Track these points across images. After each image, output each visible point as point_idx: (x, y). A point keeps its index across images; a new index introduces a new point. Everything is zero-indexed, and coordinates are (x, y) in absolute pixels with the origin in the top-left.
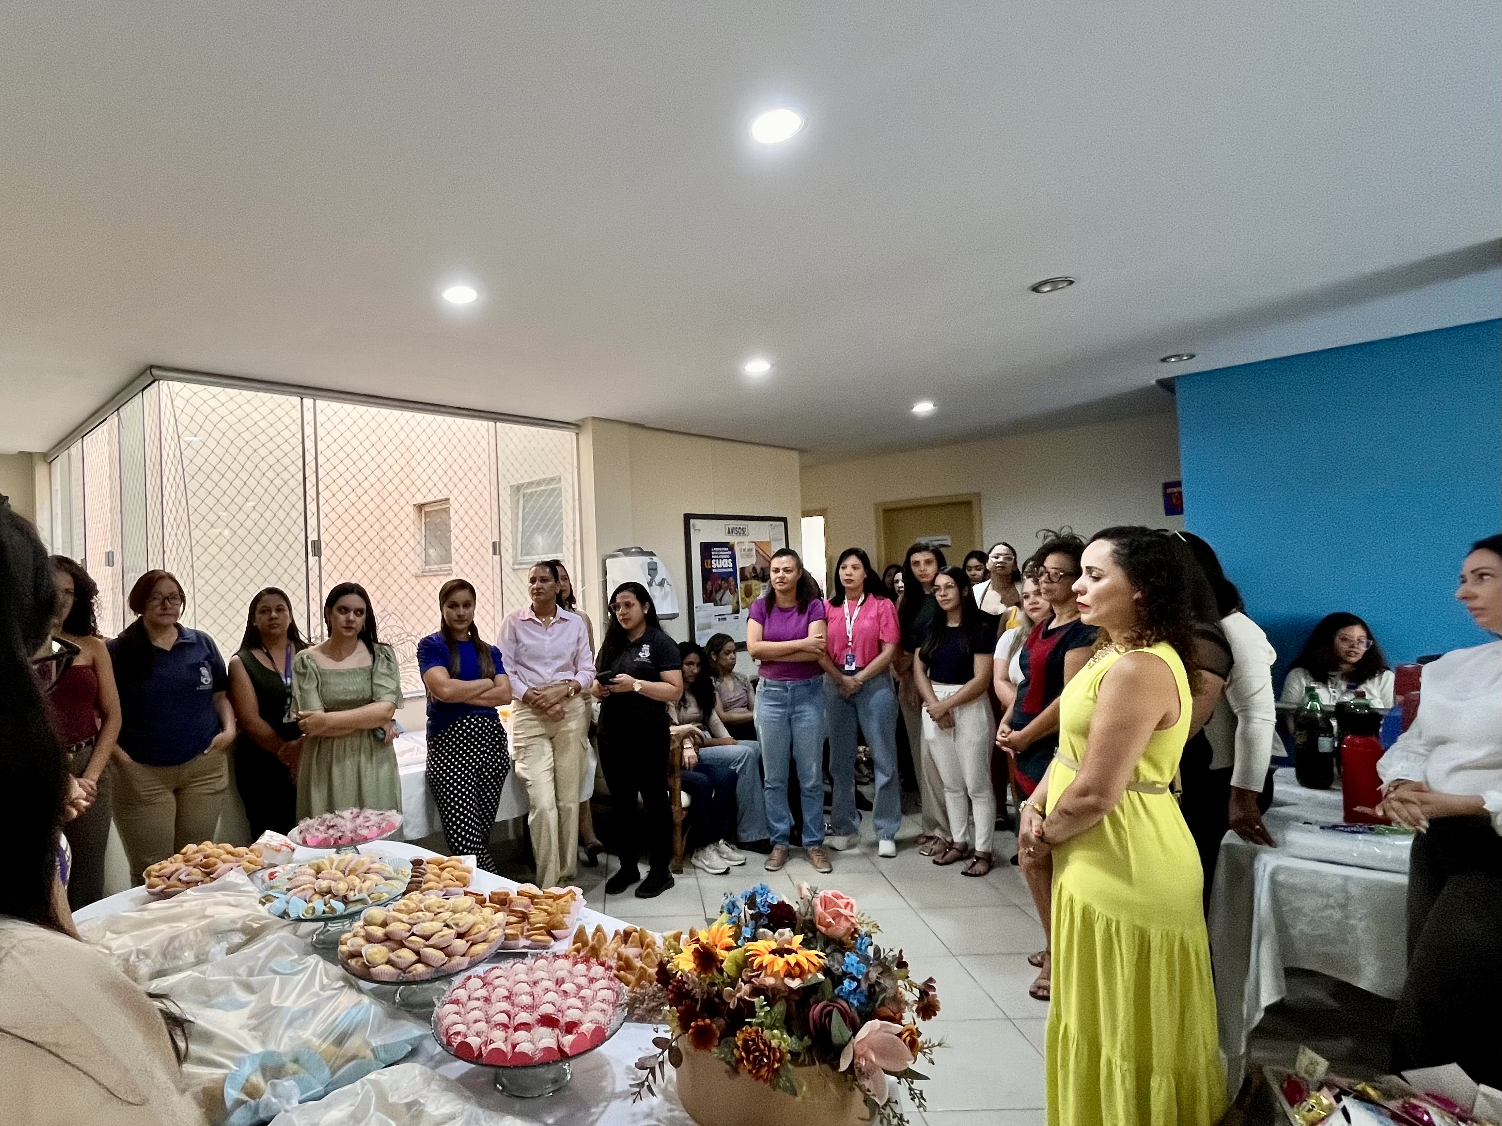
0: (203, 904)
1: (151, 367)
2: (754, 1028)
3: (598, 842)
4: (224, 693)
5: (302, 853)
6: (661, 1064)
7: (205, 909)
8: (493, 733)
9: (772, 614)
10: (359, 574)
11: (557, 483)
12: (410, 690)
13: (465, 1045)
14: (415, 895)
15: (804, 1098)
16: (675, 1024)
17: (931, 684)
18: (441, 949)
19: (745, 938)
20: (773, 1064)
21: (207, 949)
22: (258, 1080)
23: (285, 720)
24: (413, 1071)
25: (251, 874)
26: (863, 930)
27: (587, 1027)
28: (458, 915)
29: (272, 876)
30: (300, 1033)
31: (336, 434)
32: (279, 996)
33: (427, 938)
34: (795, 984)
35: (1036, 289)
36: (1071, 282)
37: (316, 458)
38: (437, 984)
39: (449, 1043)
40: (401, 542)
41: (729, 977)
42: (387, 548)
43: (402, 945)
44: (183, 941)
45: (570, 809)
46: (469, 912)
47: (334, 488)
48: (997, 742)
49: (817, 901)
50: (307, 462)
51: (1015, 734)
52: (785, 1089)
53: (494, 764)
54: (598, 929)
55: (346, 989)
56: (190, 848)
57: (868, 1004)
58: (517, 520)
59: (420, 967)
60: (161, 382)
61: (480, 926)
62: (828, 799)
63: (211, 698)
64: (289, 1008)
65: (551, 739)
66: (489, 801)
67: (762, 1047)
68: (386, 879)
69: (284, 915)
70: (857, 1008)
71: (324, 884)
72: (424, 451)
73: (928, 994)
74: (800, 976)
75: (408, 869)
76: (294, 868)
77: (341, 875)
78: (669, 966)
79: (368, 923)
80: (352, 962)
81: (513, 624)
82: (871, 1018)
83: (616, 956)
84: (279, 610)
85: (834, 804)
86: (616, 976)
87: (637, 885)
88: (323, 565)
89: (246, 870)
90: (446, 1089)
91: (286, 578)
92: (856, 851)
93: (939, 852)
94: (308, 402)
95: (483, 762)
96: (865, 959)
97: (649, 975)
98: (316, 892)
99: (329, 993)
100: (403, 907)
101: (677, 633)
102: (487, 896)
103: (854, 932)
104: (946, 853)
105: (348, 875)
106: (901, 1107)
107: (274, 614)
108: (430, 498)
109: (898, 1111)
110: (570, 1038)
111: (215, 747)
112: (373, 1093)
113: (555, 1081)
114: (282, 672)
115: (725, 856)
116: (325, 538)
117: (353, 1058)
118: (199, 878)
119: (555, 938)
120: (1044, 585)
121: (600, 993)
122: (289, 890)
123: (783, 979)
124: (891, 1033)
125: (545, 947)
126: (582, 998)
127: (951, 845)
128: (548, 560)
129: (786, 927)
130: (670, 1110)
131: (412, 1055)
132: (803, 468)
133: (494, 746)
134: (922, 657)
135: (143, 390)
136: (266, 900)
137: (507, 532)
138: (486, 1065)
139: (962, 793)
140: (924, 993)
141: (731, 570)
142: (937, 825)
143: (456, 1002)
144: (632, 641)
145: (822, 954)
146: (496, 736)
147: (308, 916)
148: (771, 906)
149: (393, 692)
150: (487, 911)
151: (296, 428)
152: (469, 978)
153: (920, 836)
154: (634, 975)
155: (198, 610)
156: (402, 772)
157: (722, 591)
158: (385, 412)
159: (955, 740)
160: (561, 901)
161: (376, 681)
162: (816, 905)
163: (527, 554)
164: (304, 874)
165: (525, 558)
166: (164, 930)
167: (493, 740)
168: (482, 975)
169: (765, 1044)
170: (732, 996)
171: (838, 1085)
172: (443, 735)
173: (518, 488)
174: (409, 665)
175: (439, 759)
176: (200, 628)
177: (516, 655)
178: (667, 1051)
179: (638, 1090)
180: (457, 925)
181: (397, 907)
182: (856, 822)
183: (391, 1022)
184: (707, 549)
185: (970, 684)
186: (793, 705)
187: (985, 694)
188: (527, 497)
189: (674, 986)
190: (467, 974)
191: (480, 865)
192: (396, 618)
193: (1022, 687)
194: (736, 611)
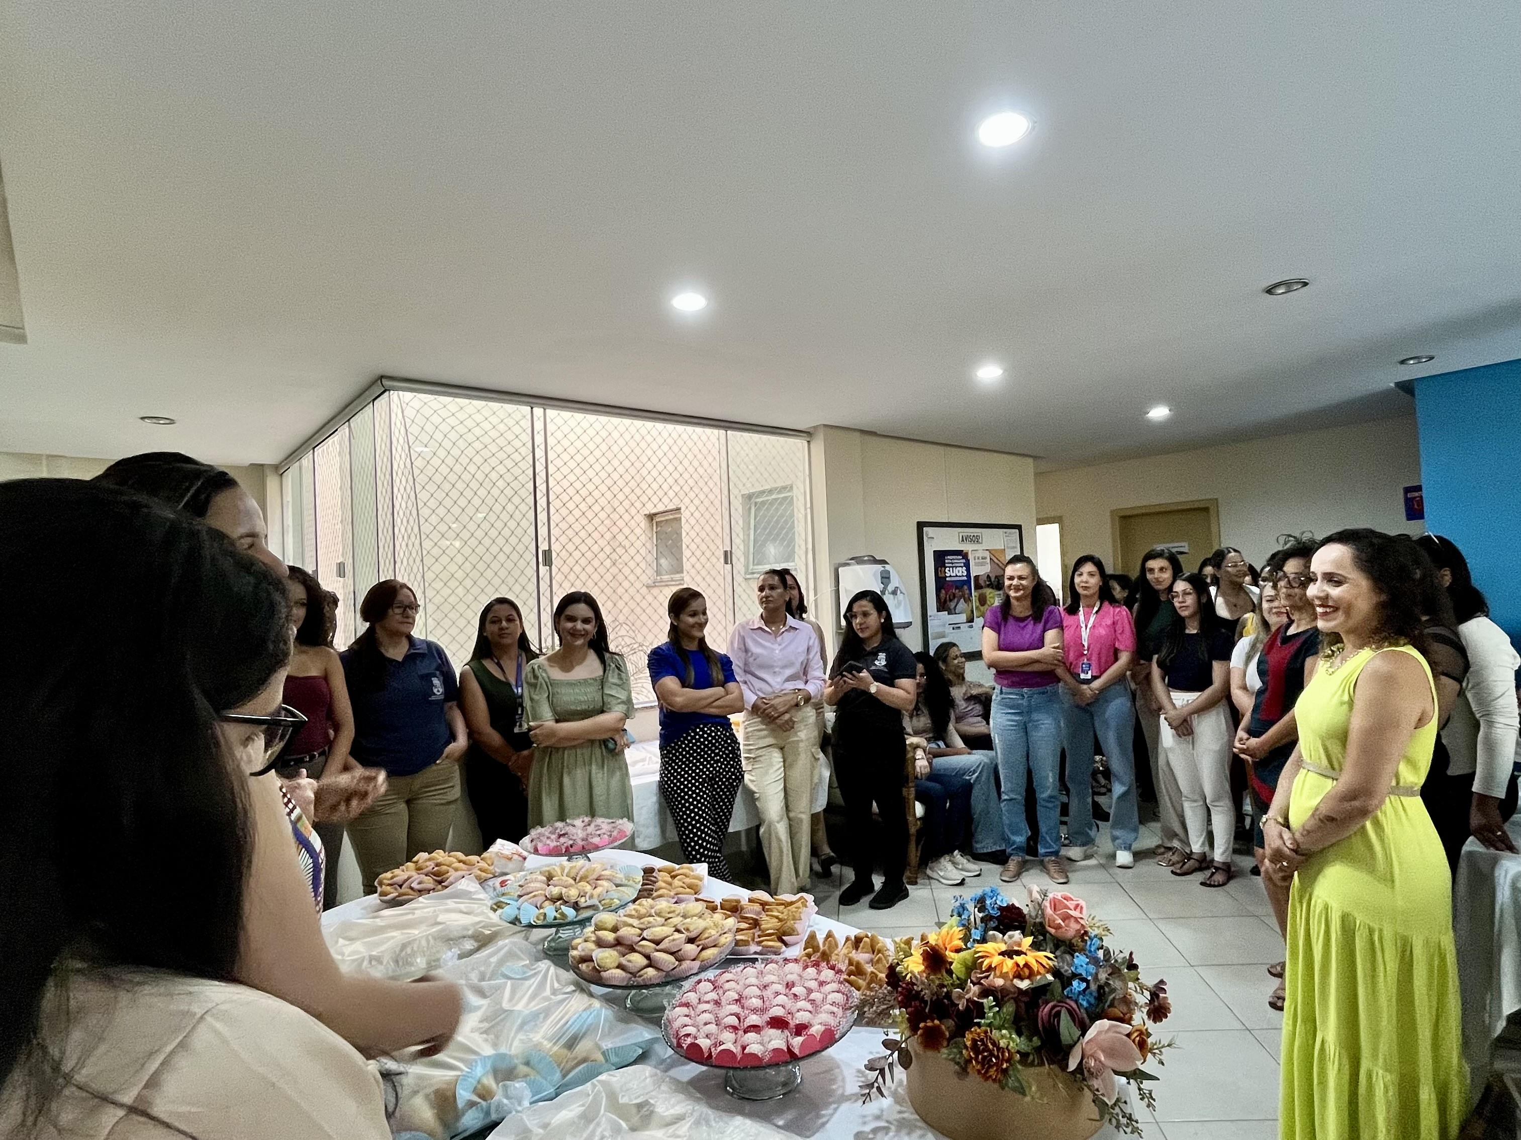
0: (435, 911)
1: (382, 377)
2: (983, 1028)
3: (832, 854)
4: (455, 703)
5: (534, 861)
6: (891, 1065)
7: (437, 916)
8: (726, 742)
9: (1009, 623)
10: (590, 584)
11: (789, 491)
12: (641, 700)
13: (695, 1047)
14: (645, 902)
15: (1033, 1098)
16: (904, 1026)
17: (1169, 691)
18: (672, 954)
19: (974, 940)
20: (1002, 1064)
21: (438, 956)
22: (489, 1081)
23: (516, 730)
24: (644, 1071)
25: (482, 882)
26: (1093, 932)
27: (816, 1029)
28: (688, 920)
29: (503, 884)
30: (531, 1036)
31: (566, 443)
32: (511, 999)
33: (657, 942)
34: (1024, 985)
35: (1270, 291)
36: (1305, 284)
37: (547, 468)
38: (668, 989)
39: (679, 1045)
40: (632, 551)
41: (958, 978)
42: (618, 558)
43: (633, 950)
44: (415, 948)
45: (801, 820)
46: (700, 917)
47: (565, 497)
48: (1234, 750)
49: (1047, 904)
50: (537, 471)
51: (1254, 741)
52: (1015, 1090)
53: (727, 773)
54: (830, 935)
55: (577, 994)
56: (422, 856)
57: (1098, 1005)
58: (749, 528)
59: (651, 972)
60: (392, 392)
61: (710, 931)
62: (1065, 810)
63: (442, 709)
64: (520, 1011)
65: (782, 749)
66: (722, 810)
67: (991, 1047)
68: (617, 886)
69: (515, 921)
70: (1086, 1009)
71: (555, 891)
72: (655, 460)
73: (1158, 996)
74: (1029, 977)
75: (639, 877)
76: (526, 875)
77: (573, 882)
78: (898, 969)
79: (598, 928)
80: (583, 967)
81: (742, 634)
82: (1100, 1018)
83: (847, 961)
84: (510, 620)
85: (1071, 813)
86: (845, 980)
87: (871, 896)
88: (553, 575)
89: (478, 878)
90: (676, 1091)
91: (517, 588)
92: (1092, 862)
93: (1178, 862)
94: (538, 411)
95: (717, 771)
96: (1095, 961)
97: (880, 980)
98: (547, 899)
99: (560, 997)
100: (633, 913)
101: (912, 641)
102: (718, 902)
103: (1083, 934)
104: (1185, 863)
105: (580, 881)
106: (1132, 1107)
107: (504, 624)
108: (661, 508)
109: (1128, 1111)
110: (799, 1040)
111: (447, 757)
112: (603, 1094)
113: (785, 1084)
114: (513, 682)
115: (960, 867)
116: (555, 547)
117: (584, 1060)
118: (431, 886)
119: (786, 944)
120: (1284, 590)
121: (829, 997)
122: (520, 896)
123: (1012, 981)
124: (1119, 1033)
125: (777, 953)
126: (813, 1002)
127: (1189, 856)
128: (779, 569)
129: (1016, 929)
130: (900, 1112)
131: (642, 1058)
132: (1037, 475)
133: (728, 755)
134: (1160, 665)
135: (374, 400)
136: (499, 906)
137: (737, 541)
138: (716, 1066)
139: (1201, 803)
140: (1154, 995)
141: (965, 578)
142: (1176, 835)
143: (687, 1005)
144: (868, 649)
145: (1051, 956)
146: (729, 745)
147: (540, 923)
148: (1001, 908)
149: (623, 702)
150: (718, 916)
151: (526, 438)
152: (699, 982)
153: (1158, 847)
154: (865, 980)
155: (430, 621)
156: (634, 782)
157: (956, 600)
158: (616, 420)
159: (1193, 748)
160: (792, 908)
161: (607, 691)
162: (1046, 907)
163: (758, 564)
164: (536, 881)
165: (756, 567)
166: (397, 937)
167: (727, 748)
168: (713, 979)
169: (994, 1044)
170: (960, 997)
171: (1068, 1087)
172: (676, 744)
173: (749, 497)
174: (642, 675)
175: (673, 768)
176: (431, 638)
177: (746, 664)
178: (897, 1052)
179: (867, 1091)
180: (687, 930)
181: (628, 912)
182: (1092, 833)
183: (622, 1026)
184: (940, 557)
185: (1209, 691)
186: (1029, 712)
187: (1224, 702)
188: (759, 506)
189: (903, 988)
190: (696, 978)
191: (710, 874)
192: (628, 628)
193: (1260, 693)
194: (971, 620)
